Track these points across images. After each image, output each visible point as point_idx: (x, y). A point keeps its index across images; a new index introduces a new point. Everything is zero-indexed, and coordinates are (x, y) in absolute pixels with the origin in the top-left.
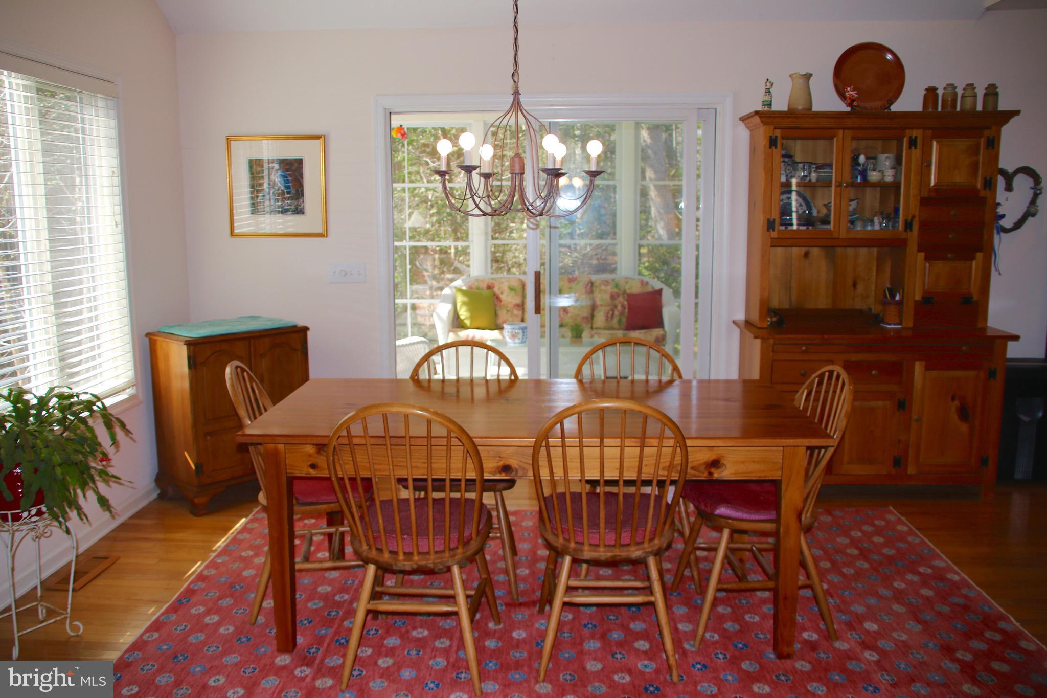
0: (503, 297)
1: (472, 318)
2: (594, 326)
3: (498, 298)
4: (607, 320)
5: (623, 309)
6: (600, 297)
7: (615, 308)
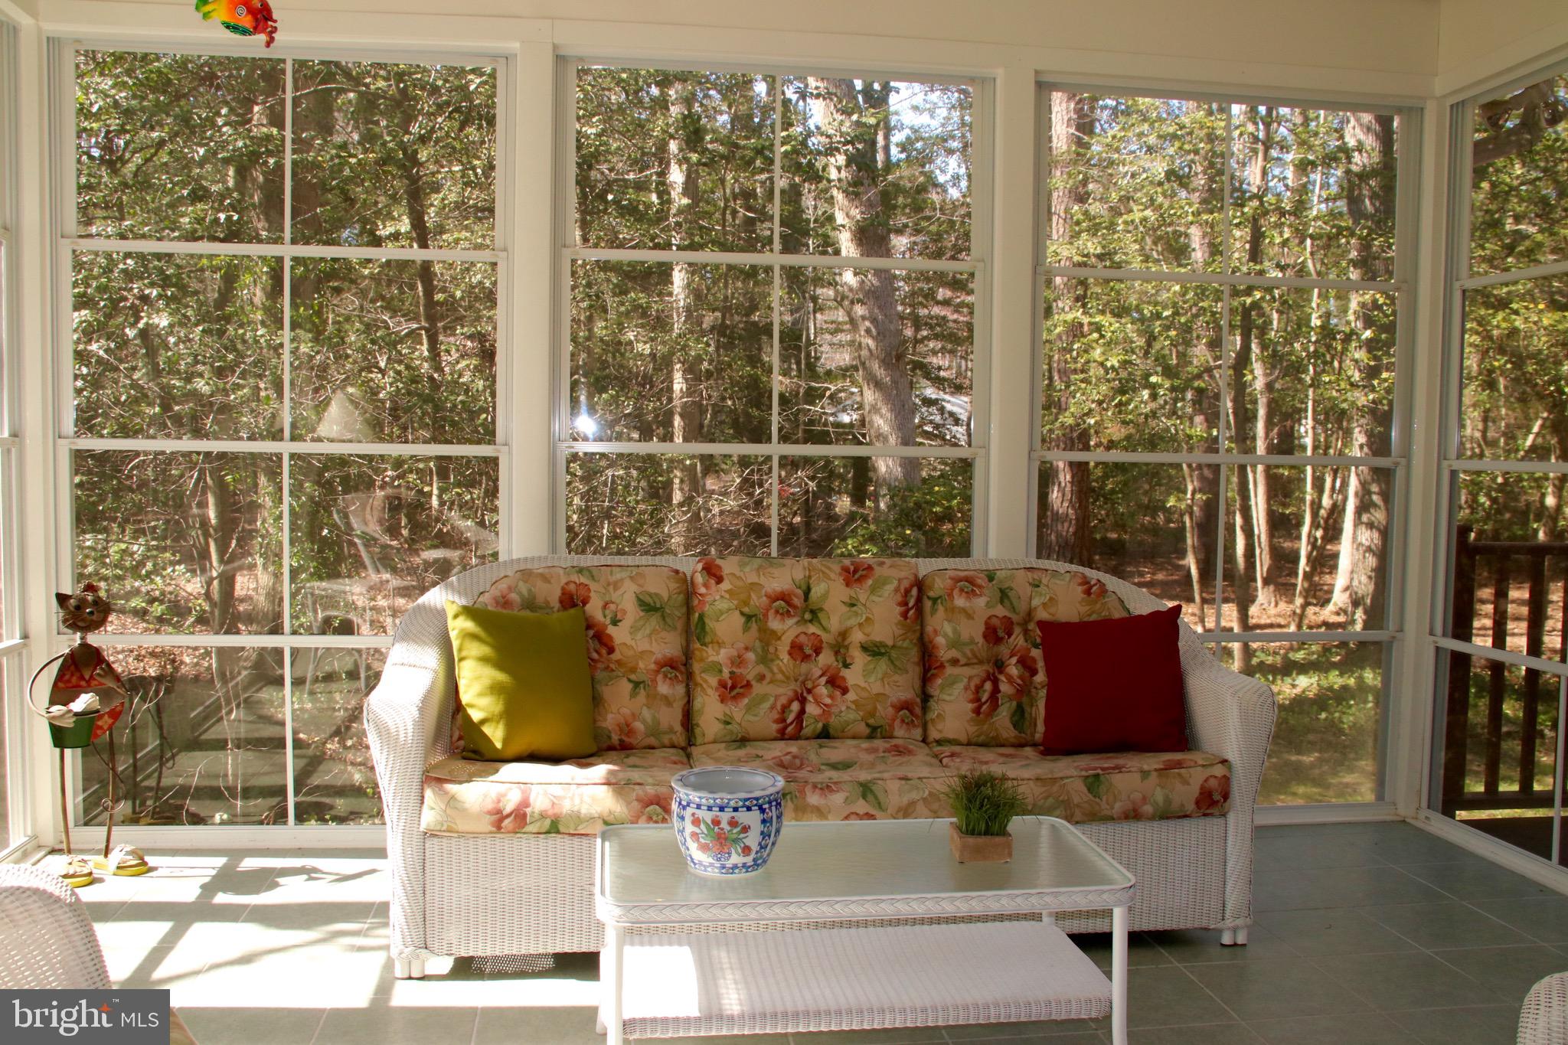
0: (619, 635)
1: (511, 715)
2: (934, 734)
3: (601, 639)
4: (977, 711)
5: (1027, 674)
6: (950, 634)
7: (1001, 672)
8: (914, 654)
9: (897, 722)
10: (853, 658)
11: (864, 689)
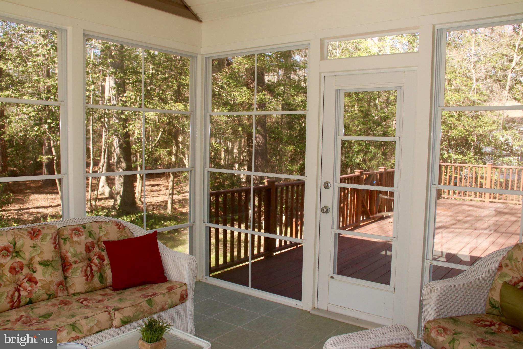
2: (71, 292)
4: (87, 280)
5: (101, 262)
6: (73, 251)
7: (91, 262)
8: (60, 262)
9: (59, 291)
10: (36, 268)
11: (44, 280)
